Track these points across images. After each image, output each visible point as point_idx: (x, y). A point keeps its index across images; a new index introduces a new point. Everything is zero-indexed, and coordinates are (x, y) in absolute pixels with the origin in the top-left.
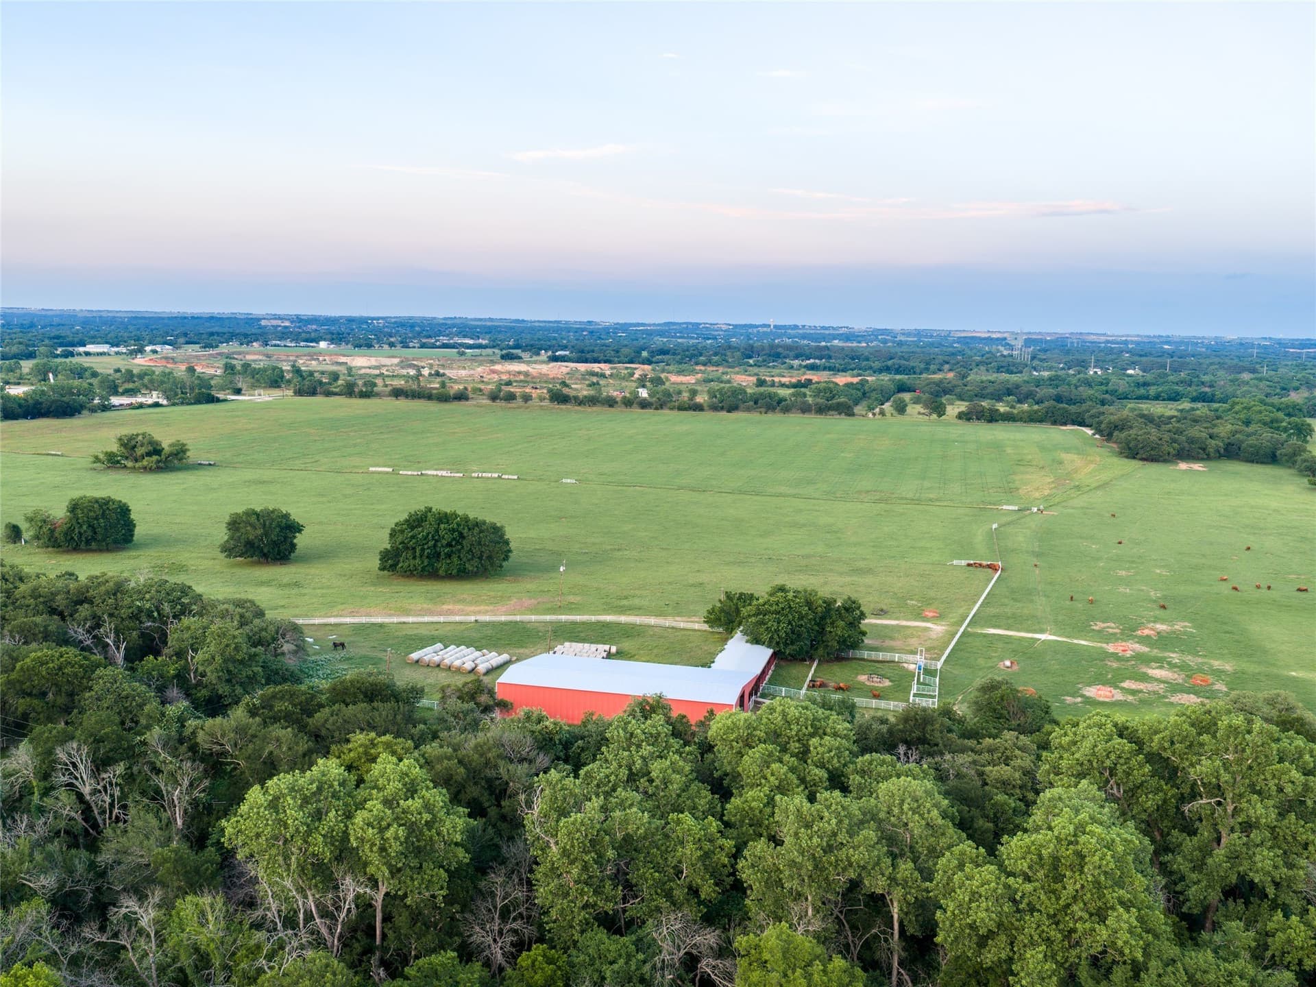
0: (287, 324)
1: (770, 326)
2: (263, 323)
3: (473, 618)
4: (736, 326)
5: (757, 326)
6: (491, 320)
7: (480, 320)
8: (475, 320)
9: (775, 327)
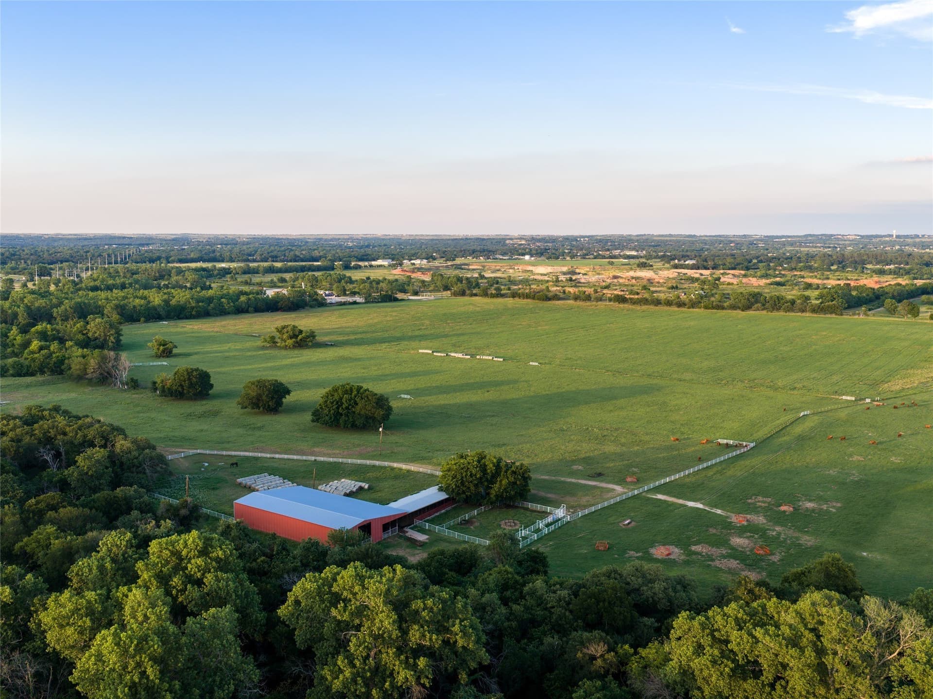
0: (523, 242)
1: (892, 236)
2: (508, 242)
3: (313, 458)
4: (862, 237)
5: (882, 236)
6: (671, 235)
7: (662, 236)
8: (660, 236)
9: (898, 237)
